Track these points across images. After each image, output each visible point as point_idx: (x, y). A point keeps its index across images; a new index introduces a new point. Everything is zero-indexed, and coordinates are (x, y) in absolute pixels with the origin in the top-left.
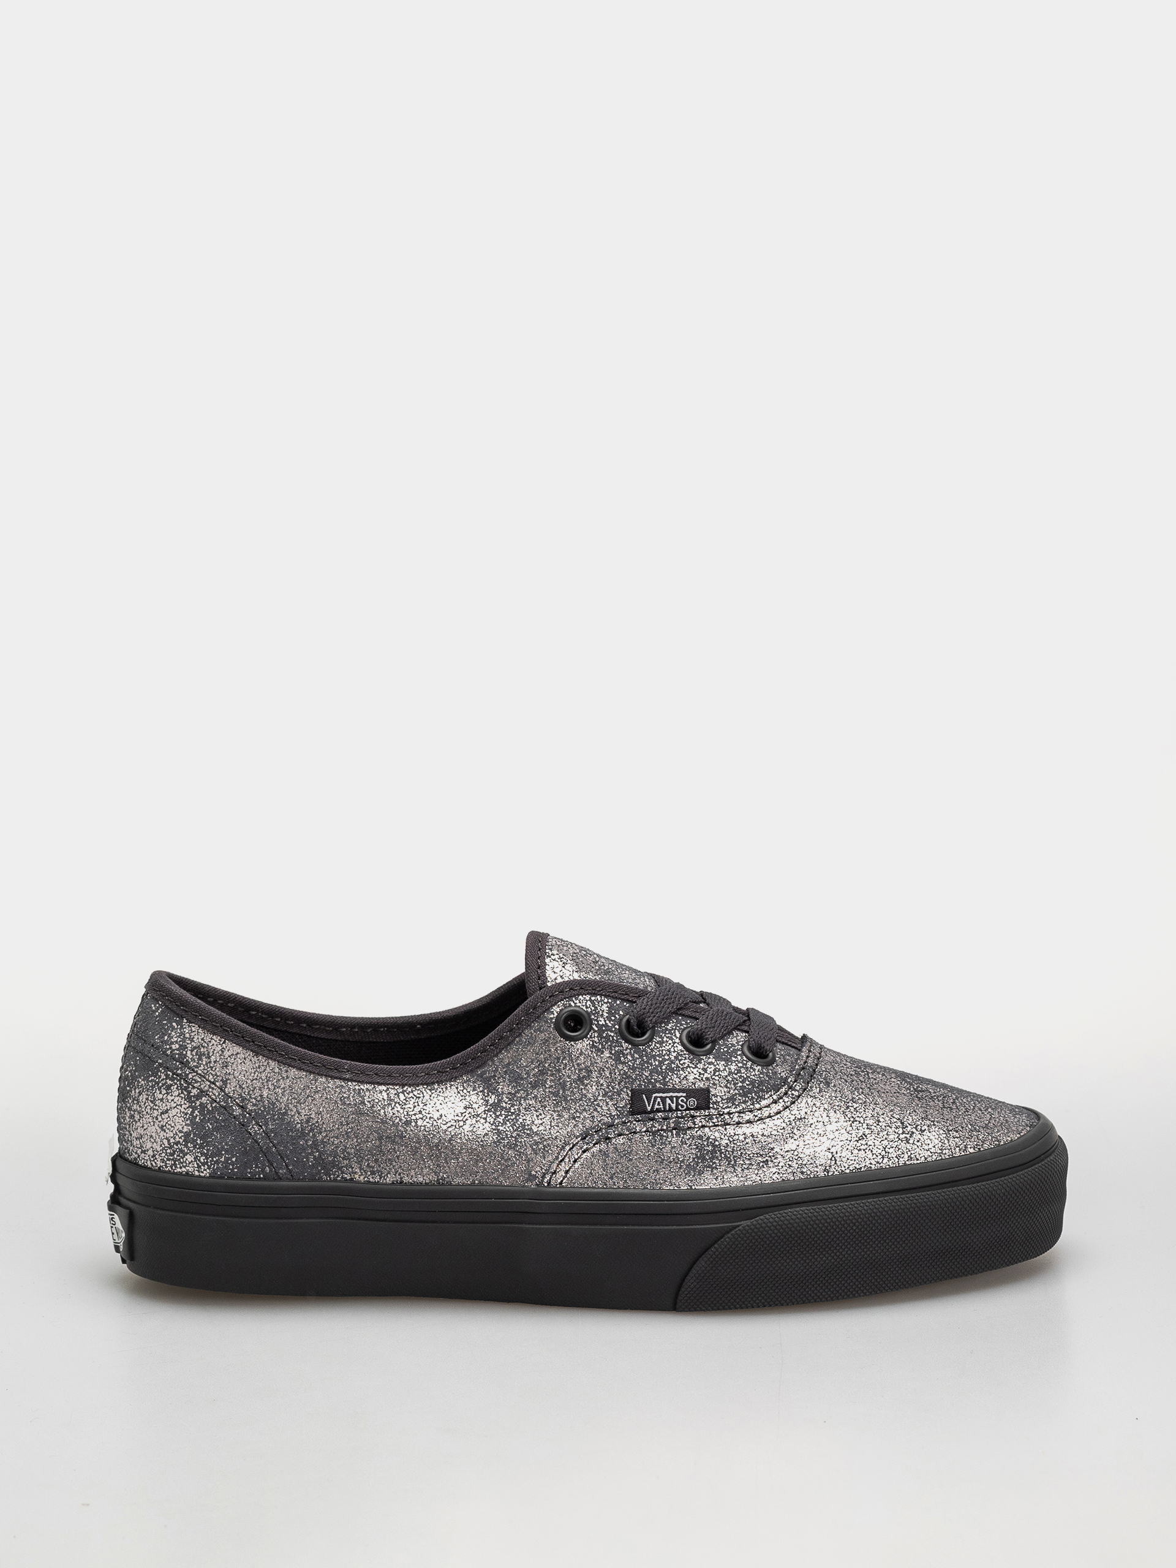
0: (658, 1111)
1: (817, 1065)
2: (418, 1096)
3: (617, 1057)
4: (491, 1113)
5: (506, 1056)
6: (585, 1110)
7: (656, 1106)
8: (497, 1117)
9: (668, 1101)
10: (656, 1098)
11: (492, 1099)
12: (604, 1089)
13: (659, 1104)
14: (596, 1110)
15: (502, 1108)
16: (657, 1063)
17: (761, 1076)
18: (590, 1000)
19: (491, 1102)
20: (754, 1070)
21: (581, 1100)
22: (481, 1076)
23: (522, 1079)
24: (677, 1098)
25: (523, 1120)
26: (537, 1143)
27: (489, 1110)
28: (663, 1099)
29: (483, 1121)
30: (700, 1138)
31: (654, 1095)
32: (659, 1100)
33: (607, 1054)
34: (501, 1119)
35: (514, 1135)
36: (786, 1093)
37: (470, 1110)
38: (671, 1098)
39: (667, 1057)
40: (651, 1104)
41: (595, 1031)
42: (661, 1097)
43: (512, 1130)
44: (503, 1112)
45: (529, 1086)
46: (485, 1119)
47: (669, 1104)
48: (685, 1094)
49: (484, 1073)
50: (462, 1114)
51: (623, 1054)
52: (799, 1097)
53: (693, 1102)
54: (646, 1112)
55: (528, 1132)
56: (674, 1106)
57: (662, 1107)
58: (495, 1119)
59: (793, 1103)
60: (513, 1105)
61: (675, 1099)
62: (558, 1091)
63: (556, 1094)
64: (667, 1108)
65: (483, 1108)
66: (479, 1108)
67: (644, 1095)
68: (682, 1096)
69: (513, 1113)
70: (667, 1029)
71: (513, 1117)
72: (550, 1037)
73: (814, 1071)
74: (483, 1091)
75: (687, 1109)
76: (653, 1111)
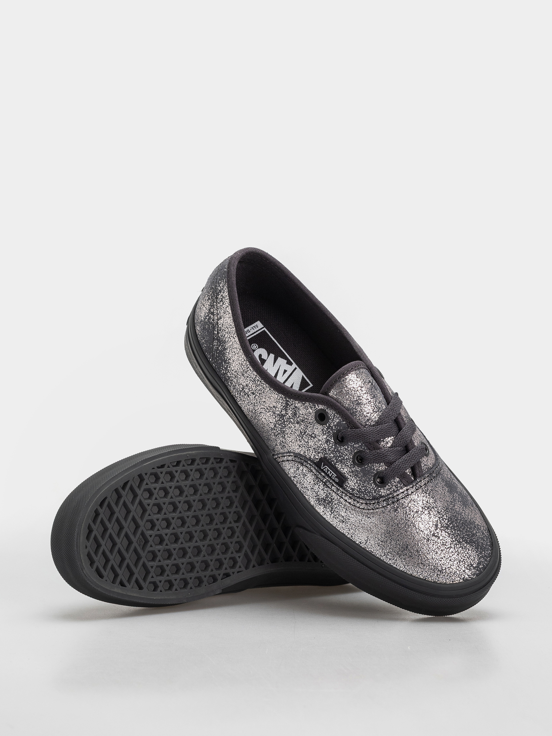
0: (324, 472)
2: (264, 387)
3: (327, 441)
4: (279, 417)
6: (305, 447)
7: (324, 470)
8: (279, 420)
9: (329, 472)
10: (326, 468)
11: (284, 412)
12: (315, 447)
13: (326, 470)
14: (308, 450)
15: (283, 419)
16: (339, 455)
17: (372, 490)
18: (334, 414)
19: (282, 413)
20: (371, 485)
21: (306, 442)
23: (296, 416)
24: (333, 474)
25: (285, 430)
26: (283, 442)
27: (279, 415)
28: (328, 470)
29: (274, 417)
30: (330, 493)
31: (326, 466)
32: (327, 469)
33: (325, 437)
34: (280, 422)
35: (279, 432)
36: (374, 504)
37: (274, 409)
38: (331, 472)
39: (344, 456)
40: (323, 468)
41: (327, 426)
42: (328, 469)
43: (279, 429)
44: (282, 421)
45: (296, 421)
46: (276, 417)
47: (329, 473)
48: (336, 476)
50: (271, 407)
51: (330, 442)
53: (337, 480)
54: (320, 469)
55: (283, 436)
56: (330, 475)
57: (326, 472)
58: (278, 420)
60: (287, 422)
61: (332, 474)
62: (303, 432)
63: (301, 433)
64: (328, 474)
65: (278, 412)
66: (277, 411)
67: (323, 463)
68: (334, 475)
69: (284, 424)
70: (353, 446)
71: (284, 426)
72: (312, 414)
73: (398, 501)
74: (283, 406)
75: (334, 480)
76: (322, 470)
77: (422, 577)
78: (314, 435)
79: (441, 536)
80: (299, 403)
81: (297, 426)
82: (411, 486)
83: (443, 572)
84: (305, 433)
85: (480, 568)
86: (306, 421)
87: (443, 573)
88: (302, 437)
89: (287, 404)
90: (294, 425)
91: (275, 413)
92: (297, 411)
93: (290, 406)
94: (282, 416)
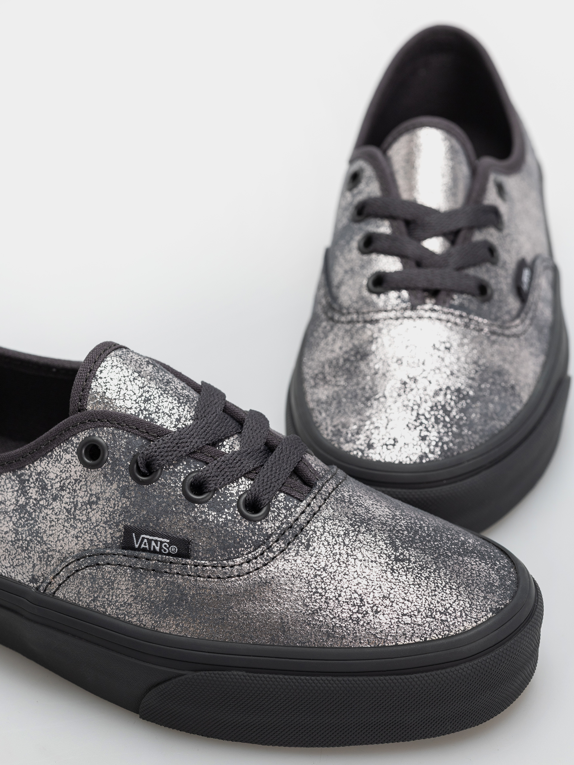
0: (144, 550)
1: (308, 522)
3: (123, 491)
4: (17, 514)
5: (40, 466)
6: (87, 532)
7: (143, 546)
8: (20, 518)
9: (153, 544)
10: (143, 538)
11: (22, 501)
12: (106, 518)
13: (145, 544)
14: (95, 534)
15: (26, 512)
17: (246, 531)
18: (113, 433)
19: (20, 503)
20: (241, 524)
21: (86, 521)
22: (19, 476)
23: (47, 490)
24: (162, 543)
25: (39, 527)
26: (43, 551)
27: (16, 510)
28: (150, 541)
29: (8, 519)
30: (173, 583)
31: (142, 536)
32: (145, 541)
33: (115, 486)
34: (22, 521)
35: (28, 539)
36: (262, 554)
38: (156, 542)
39: (165, 500)
40: (139, 543)
41: (109, 464)
42: (147, 539)
43: (27, 534)
44: (26, 516)
45: (51, 497)
46: (11, 517)
47: (154, 546)
48: (168, 541)
49: (22, 474)
51: (128, 489)
52: (273, 559)
53: (174, 549)
54: (134, 549)
55: (39, 539)
56: (158, 548)
57: (147, 547)
58: (18, 520)
59: (265, 565)
60: (35, 511)
61: (159, 543)
62: (71, 509)
63: (68, 511)
64: (152, 549)
65: (12, 507)
66: (10, 506)
67: (134, 534)
68: (165, 542)
69: (33, 519)
70: (174, 471)
71: (32, 522)
72: (72, 460)
73: (302, 530)
74: (17, 491)
75: (169, 554)
76: (139, 549)
77: (418, 640)
78: (94, 499)
79: (411, 557)
80: (41, 461)
81: (56, 505)
82: (312, 496)
83: (450, 612)
84: (76, 506)
85: (508, 586)
86: (68, 484)
87: (450, 614)
88: (74, 518)
89: (22, 482)
90: (51, 507)
91: (7, 512)
92: (44, 479)
93: (28, 480)
94: (23, 507)
